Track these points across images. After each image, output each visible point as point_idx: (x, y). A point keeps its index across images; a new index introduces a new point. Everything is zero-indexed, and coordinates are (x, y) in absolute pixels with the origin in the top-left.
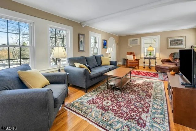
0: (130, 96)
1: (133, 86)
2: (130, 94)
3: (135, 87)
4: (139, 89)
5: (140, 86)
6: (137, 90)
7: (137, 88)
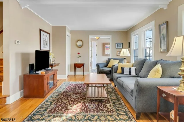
0: (80, 90)
1: (82, 98)
2: (81, 92)
3: (78, 98)
4: (73, 97)
5: (72, 101)
6: (75, 96)
7: (76, 98)
